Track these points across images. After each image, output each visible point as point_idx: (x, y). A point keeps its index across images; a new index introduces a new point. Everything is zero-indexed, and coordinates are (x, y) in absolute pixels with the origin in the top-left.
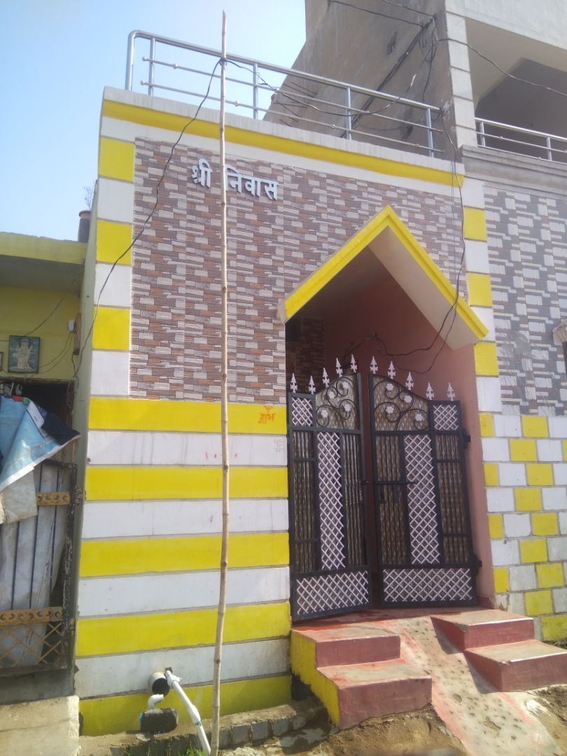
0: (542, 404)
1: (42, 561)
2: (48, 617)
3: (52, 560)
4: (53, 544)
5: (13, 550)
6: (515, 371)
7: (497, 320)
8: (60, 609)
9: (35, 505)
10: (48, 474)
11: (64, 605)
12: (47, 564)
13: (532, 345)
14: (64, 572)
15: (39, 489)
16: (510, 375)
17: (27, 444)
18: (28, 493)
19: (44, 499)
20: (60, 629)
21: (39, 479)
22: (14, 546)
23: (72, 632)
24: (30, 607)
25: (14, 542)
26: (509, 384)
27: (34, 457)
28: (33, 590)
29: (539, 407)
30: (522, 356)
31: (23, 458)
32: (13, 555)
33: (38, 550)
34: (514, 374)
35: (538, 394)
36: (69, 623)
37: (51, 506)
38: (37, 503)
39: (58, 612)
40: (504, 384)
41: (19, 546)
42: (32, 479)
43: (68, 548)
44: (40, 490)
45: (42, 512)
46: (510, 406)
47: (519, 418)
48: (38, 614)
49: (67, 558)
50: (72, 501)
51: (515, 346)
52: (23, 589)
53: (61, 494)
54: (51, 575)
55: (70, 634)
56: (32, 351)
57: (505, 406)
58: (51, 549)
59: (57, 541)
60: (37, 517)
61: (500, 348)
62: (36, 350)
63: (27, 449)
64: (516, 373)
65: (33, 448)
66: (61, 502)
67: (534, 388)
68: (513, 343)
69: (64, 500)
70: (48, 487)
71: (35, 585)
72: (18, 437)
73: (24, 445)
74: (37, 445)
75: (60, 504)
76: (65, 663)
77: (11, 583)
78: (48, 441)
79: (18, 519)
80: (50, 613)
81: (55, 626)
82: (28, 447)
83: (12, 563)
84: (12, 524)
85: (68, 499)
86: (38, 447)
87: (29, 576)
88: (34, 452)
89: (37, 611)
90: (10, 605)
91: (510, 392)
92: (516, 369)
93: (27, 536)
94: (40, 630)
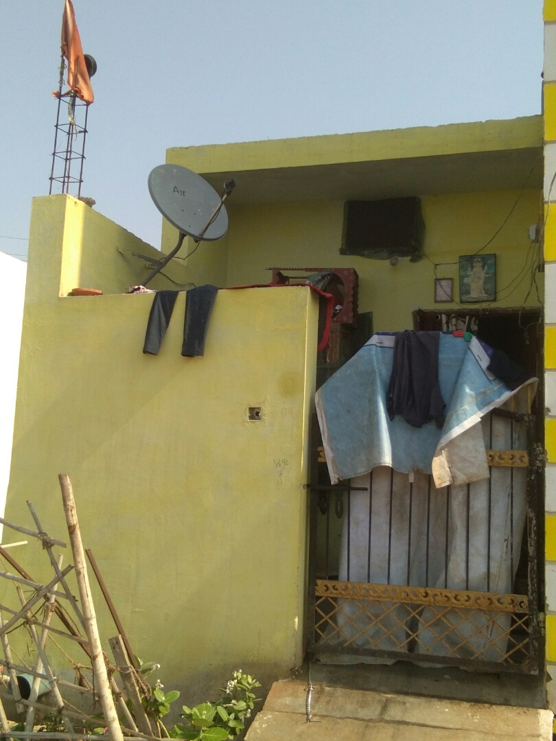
1: (499, 536)
2: (511, 606)
3: (512, 536)
4: (512, 515)
5: (465, 518)
8: (525, 599)
9: (486, 465)
10: (500, 428)
11: (530, 593)
12: (506, 540)
14: (528, 553)
15: (489, 446)
17: (471, 390)
18: (476, 450)
19: (497, 459)
20: (527, 623)
21: (488, 433)
22: (465, 513)
23: (542, 629)
24: (488, 591)
25: (465, 509)
27: (481, 405)
28: (491, 570)
31: (466, 407)
32: (465, 524)
33: (495, 521)
36: (537, 618)
37: (506, 468)
38: (488, 463)
39: (523, 602)
41: (471, 514)
42: (480, 434)
43: (531, 522)
44: (491, 448)
45: (496, 474)
48: (499, 600)
49: (530, 534)
50: (532, 462)
52: (478, 568)
53: (518, 454)
54: (512, 554)
55: (540, 632)
56: (486, 273)
58: (509, 522)
59: (516, 513)
60: (490, 480)
62: (492, 271)
63: (471, 395)
65: (478, 394)
66: (518, 463)
69: (522, 461)
70: (501, 442)
71: (493, 564)
72: (460, 381)
73: (467, 390)
74: (482, 390)
75: (516, 465)
76: (535, 668)
77: (464, 558)
78: (496, 386)
79: (467, 481)
80: (513, 601)
81: (520, 619)
82: (472, 393)
83: (464, 534)
84: (461, 486)
85: (526, 459)
86: (484, 393)
87: (484, 552)
88: (479, 399)
89: (496, 597)
90: (465, 584)
93: (479, 503)
94: (502, 622)
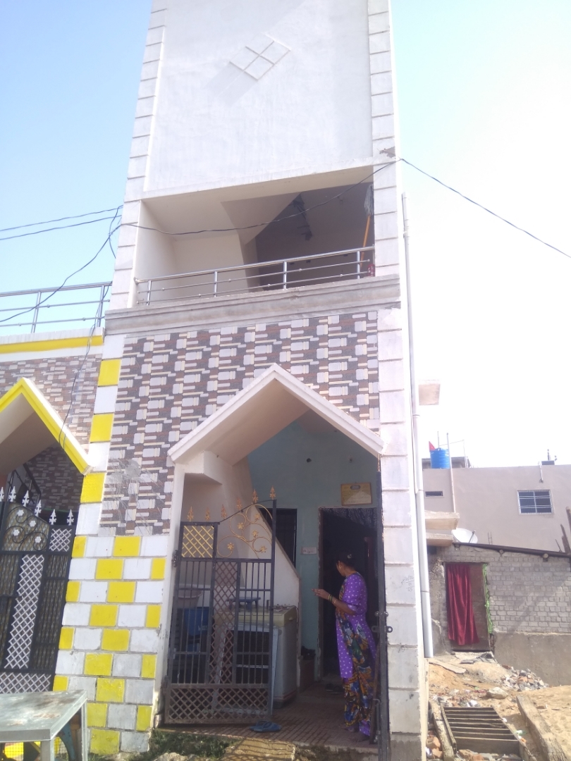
0: (141, 525)
6: (120, 496)
7: (113, 451)
13: (143, 469)
16: (114, 500)
26: (110, 508)
29: (136, 528)
30: (129, 481)
34: (117, 499)
35: (138, 515)
40: (106, 509)
46: (107, 528)
47: (113, 538)
51: (125, 473)
57: (103, 528)
61: (110, 476)
64: (120, 498)
67: (135, 510)
68: (123, 470)
91: (111, 515)
92: (121, 493)
